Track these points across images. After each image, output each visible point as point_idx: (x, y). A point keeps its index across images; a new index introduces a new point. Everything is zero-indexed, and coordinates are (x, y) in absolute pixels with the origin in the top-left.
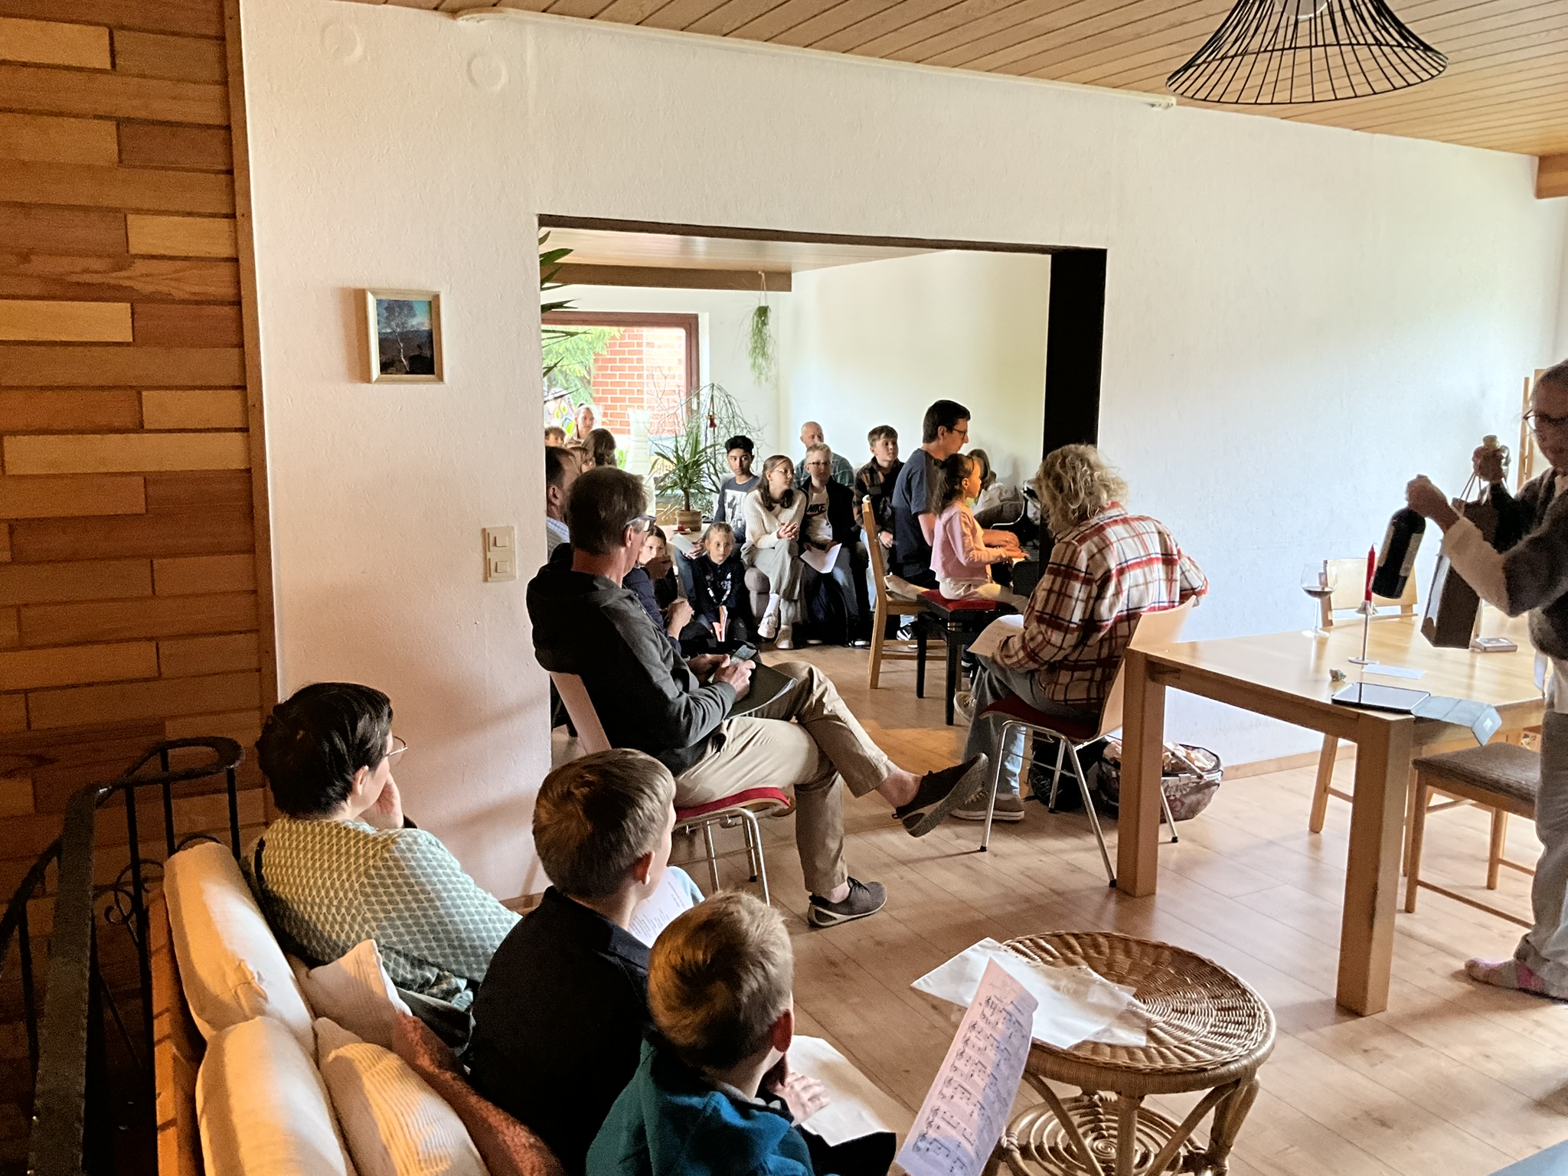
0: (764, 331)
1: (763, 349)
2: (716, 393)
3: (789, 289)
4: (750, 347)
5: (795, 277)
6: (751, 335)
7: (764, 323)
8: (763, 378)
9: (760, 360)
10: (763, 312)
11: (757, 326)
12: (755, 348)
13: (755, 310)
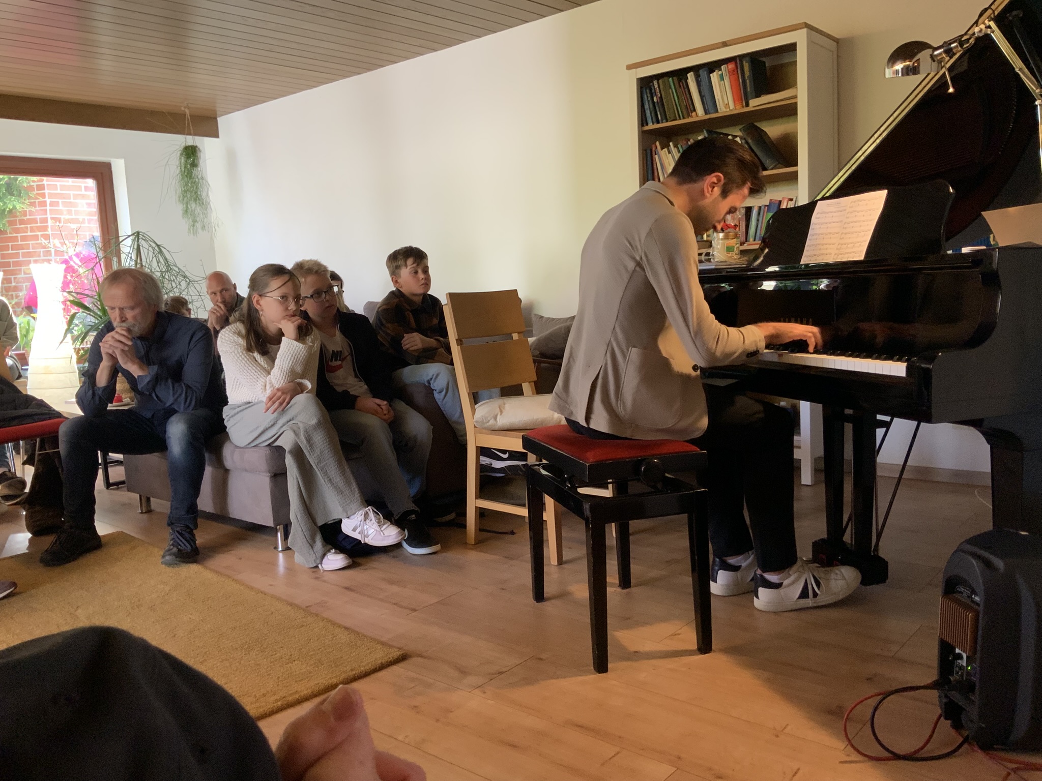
0: (195, 172)
1: (196, 193)
2: (142, 242)
3: (215, 134)
4: (179, 191)
5: (220, 120)
6: (180, 177)
7: (194, 165)
8: (199, 225)
9: (193, 205)
10: (191, 153)
11: (185, 167)
12: (185, 191)
13: (181, 149)
